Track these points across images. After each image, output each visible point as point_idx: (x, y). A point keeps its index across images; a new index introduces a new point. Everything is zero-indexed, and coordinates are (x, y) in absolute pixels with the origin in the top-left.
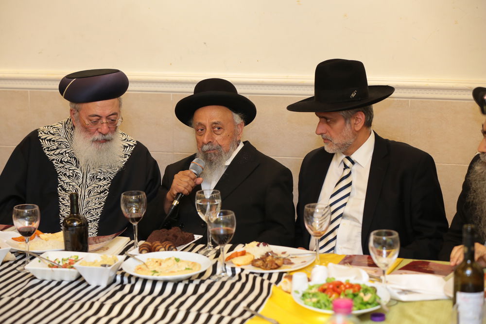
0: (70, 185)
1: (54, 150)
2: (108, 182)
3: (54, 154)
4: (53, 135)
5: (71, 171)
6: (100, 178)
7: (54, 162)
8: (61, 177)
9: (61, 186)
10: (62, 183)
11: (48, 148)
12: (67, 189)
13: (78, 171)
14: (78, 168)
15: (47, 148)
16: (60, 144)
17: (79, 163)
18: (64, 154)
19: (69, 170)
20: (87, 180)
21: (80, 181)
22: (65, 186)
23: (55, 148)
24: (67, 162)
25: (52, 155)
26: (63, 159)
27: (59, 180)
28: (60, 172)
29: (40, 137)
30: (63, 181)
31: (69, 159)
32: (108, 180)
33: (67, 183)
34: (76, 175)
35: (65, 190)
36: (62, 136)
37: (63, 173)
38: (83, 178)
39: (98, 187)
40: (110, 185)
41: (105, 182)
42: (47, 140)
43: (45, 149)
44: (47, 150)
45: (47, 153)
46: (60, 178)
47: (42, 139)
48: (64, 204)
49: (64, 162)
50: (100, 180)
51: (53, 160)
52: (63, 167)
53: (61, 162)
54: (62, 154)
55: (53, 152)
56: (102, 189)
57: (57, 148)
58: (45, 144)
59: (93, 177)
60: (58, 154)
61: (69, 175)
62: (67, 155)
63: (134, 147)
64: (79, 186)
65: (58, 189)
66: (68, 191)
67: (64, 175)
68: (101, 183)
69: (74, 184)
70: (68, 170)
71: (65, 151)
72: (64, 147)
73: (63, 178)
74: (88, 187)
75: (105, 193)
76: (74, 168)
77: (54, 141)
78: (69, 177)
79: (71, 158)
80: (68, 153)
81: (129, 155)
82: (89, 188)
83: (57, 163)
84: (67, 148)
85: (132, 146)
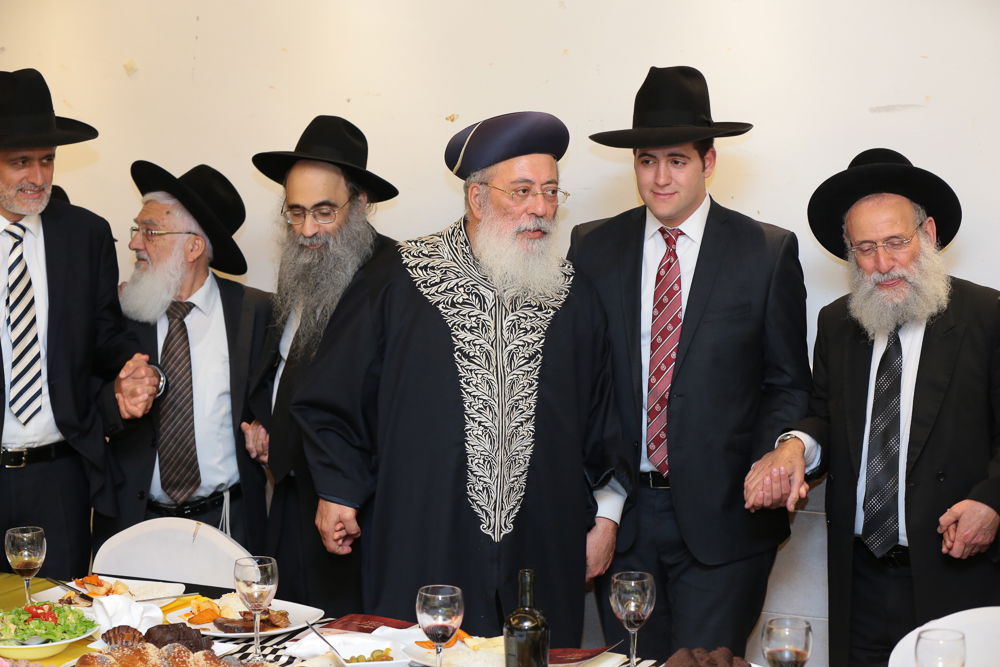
0: (475, 345)
1: (436, 284)
2: (540, 335)
3: (437, 292)
4: (430, 256)
5: (474, 319)
6: (525, 329)
7: (440, 307)
8: (457, 333)
9: (460, 350)
10: (461, 344)
11: (426, 282)
12: (471, 354)
13: (486, 316)
14: (484, 311)
15: (423, 283)
16: (445, 273)
17: (485, 302)
18: (455, 289)
19: (470, 317)
20: (504, 332)
21: (492, 335)
22: (467, 349)
23: (438, 280)
24: (464, 303)
25: (433, 295)
26: (455, 300)
27: (454, 339)
28: (454, 324)
29: (406, 264)
30: (462, 340)
31: (466, 296)
32: (539, 332)
33: (469, 342)
34: (483, 325)
35: (467, 356)
36: (446, 257)
37: (458, 325)
38: (495, 328)
39: (523, 346)
40: (543, 341)
41: (534, 336)
42: (421, 268)
43: (419, 286)
44: (425, 287)
45: (425, 291)
46: (456, 336)
47: (411, 268)
48: (470, 393)
49: (458, 303)
50: (527, 332)
51: (438, 303)
52: (457, 314)
53: (453, 305)
54: (452, 289)
55: (435, 288)
56: (531, 351)
57: (442, 281)
58: (418, 275)
59: (514, 326)
60: (444, 292)
61: (471, 327)
62: (461, 289)
63: (572, 278)
64: (492, 346)
65: (456, 355)
66: (473, 357)
67: (463, 329)
68: (528, 338)
69: (482, 341)
70: (467, 318)
71: (457, 284)
72: (454, 277)
73: (462, 334)
74: (506, 346)
75: (537, 360)
76: (477, 312)
77: (433, 268)
78: (471, 330)
79: (468, 294)
80: (462, 286)
81: (566, 292)
82: (509, 348)
83: (446, 308)
84: (458, 277)
85: (569, 276)
